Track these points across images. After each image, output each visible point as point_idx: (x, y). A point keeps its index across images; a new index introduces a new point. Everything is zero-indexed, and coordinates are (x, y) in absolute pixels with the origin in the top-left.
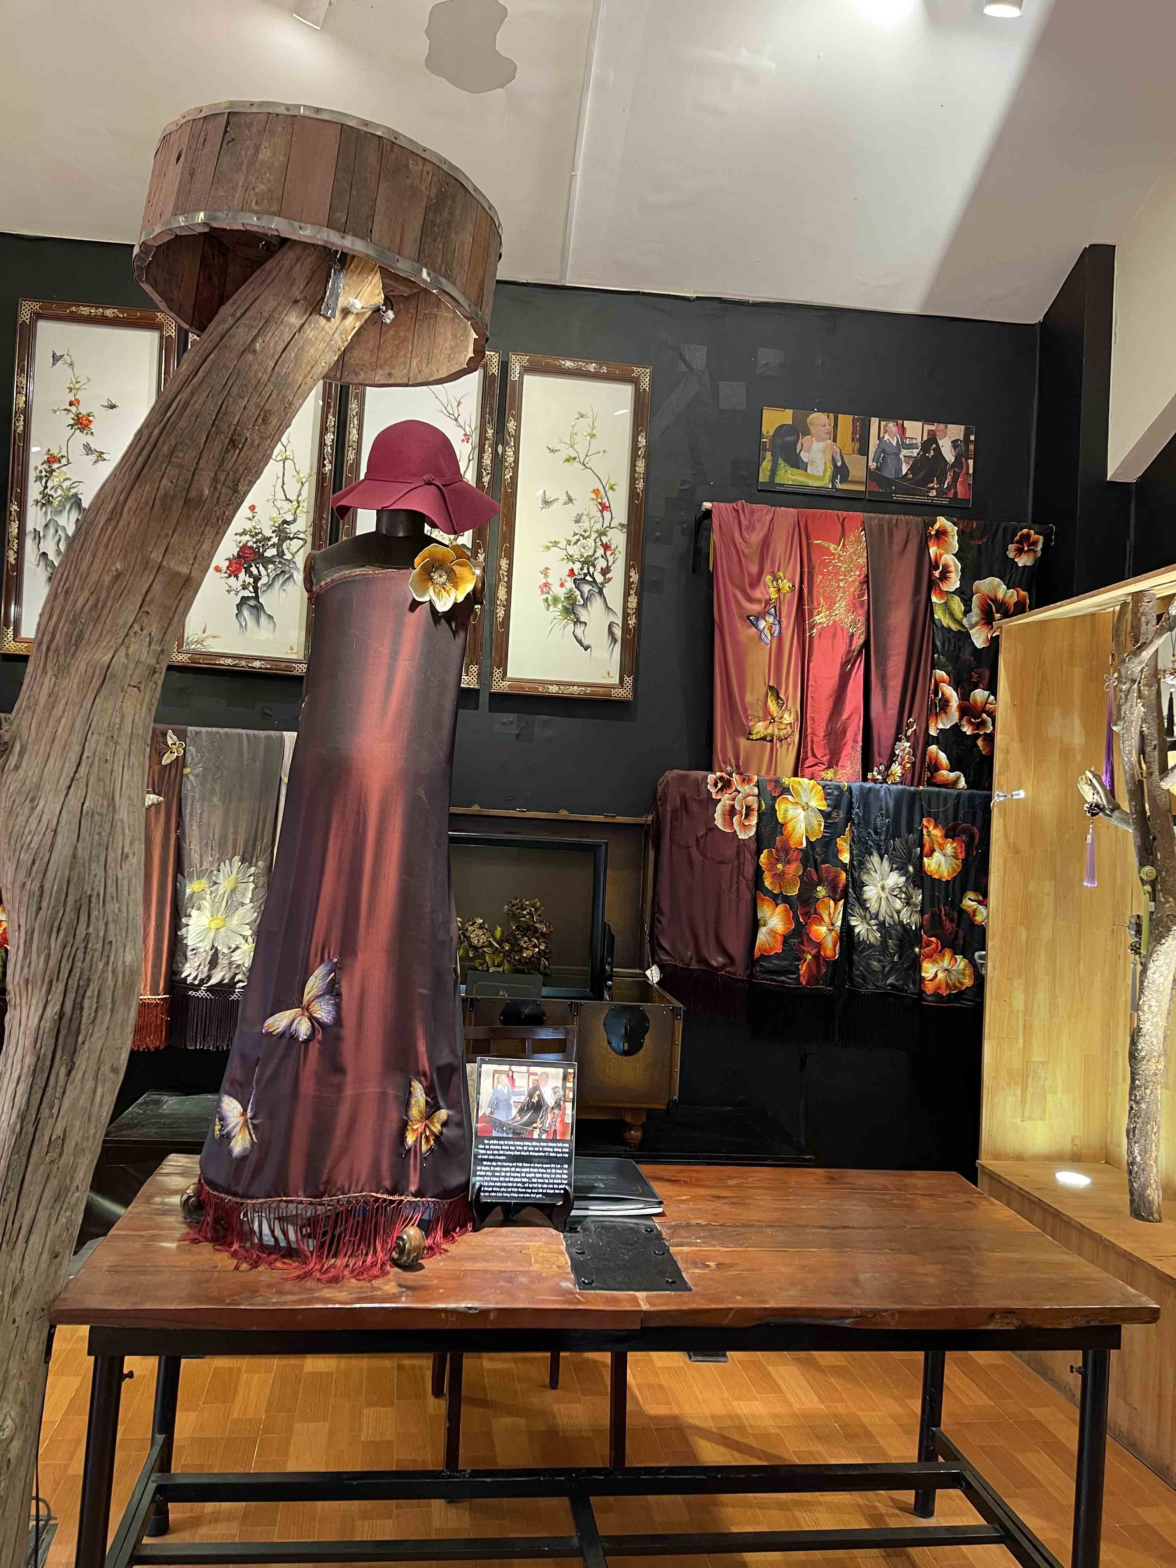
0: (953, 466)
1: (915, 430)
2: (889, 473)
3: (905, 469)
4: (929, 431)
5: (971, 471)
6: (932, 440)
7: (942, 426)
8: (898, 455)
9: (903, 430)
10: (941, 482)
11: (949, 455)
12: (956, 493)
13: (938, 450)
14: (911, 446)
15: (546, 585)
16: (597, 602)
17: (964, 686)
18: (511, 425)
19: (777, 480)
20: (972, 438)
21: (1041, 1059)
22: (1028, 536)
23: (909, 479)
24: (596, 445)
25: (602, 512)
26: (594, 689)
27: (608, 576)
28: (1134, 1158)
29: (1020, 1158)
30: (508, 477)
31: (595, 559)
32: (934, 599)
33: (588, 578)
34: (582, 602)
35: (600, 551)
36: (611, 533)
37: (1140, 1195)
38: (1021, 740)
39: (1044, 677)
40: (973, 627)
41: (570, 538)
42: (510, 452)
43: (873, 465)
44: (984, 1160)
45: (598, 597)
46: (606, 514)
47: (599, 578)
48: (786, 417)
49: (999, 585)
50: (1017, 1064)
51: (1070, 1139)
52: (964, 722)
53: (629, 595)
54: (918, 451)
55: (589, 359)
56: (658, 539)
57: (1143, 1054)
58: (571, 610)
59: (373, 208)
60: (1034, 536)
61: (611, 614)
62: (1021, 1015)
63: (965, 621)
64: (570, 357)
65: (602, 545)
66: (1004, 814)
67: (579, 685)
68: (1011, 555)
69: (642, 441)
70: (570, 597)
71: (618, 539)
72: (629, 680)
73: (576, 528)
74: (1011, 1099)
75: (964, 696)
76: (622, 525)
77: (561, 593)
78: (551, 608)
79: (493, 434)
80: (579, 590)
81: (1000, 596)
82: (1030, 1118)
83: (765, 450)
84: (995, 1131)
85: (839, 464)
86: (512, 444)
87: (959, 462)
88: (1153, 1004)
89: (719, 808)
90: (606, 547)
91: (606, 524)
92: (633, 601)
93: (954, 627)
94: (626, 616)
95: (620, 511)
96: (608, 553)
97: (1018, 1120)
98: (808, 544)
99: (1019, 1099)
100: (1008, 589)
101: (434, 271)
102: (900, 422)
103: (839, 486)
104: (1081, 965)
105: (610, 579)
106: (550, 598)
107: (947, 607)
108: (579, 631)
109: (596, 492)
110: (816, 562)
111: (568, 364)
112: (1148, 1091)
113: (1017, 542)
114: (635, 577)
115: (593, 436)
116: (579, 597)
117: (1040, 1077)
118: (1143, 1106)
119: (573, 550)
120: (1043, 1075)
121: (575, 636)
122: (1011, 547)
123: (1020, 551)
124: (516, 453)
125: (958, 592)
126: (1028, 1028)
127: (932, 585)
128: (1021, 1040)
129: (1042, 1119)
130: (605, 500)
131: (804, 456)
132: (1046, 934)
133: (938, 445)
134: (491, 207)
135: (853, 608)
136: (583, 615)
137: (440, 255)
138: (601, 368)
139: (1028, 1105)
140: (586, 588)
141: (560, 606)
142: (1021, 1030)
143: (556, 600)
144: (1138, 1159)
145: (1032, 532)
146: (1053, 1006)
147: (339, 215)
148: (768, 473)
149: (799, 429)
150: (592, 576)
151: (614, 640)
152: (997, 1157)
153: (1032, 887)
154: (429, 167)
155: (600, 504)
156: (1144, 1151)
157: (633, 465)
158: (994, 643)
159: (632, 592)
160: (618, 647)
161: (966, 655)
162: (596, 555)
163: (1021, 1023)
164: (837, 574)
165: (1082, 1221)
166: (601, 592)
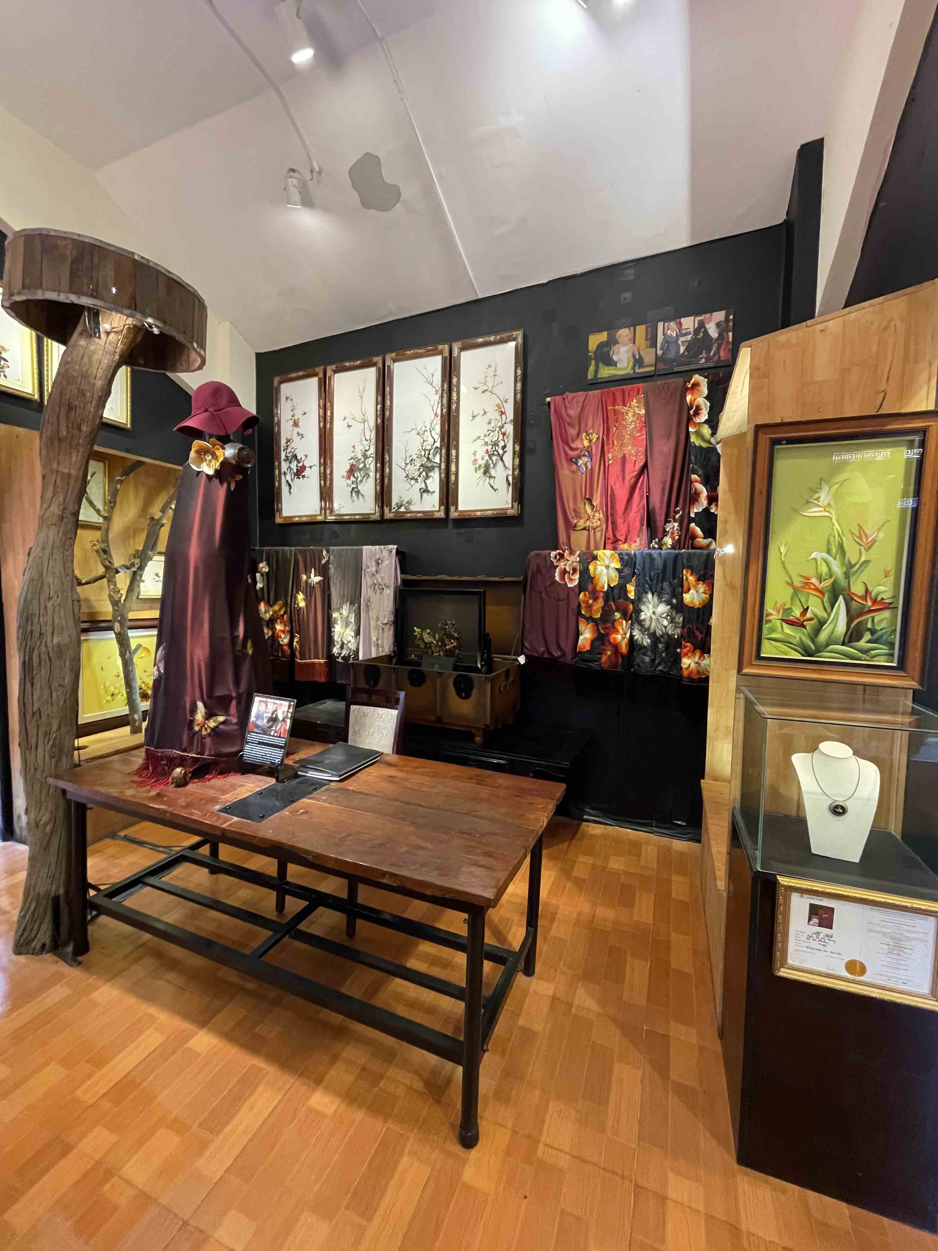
0: (717, 339)
2: (671, 355)
3: (682, 350)
4: (699, 321)
5: (729, 341)
6: (701, 327)
7: (708, 315)
8: (677, 342)
9: (680, 325)
10: (708, 352)
11: (713, 333)
12: (717, 357)
13: (706, 332)
15: (475, 459)
16: (500, 465)
18: (455, 380)
19: (599, 376)
20: (731, 317)
23: (686, 356)
24: (497, 380)
25: (501, 415)
26: (501, 511)
27: (505, 450)
31: (498, 442)
32: (690, 429)
34: (492, 466)
35: (501, 437)
36: (506, 426)
40: (718, 443)
41: (486, 433)
42: (455, 394)
43: (660, 352)
45: (500, 462)
46: (504, 416)
47: (501, 452)
52: (713, 506)
54: (691, 335)
55: (491, 333)
58: (487, 471)
61: (507, 470)
63: (712, 440)
64: (481, 336)
65: (502, 433)
67: (490, 510)
69: (519, 372)
70: (486, 464)
71: (509, 429)
72: (516, 505)
73: (489, 427)
75: (713, 490)
76: (511, 421)
77: (483, 462)
78: (478, 472)
79: (447, 387)
80: (491, 459)
83: (591, 360)
85: (637, 357)
86: (455, 390)
87: (721, 336)
89: (557, 570)
91: (504, 422)
92: (517, 461)
93: (704, 444)
94: (514, 469)
95: (510, 414)
96: (505, 438)
98: (607, 410)
102: (678, 320)
103: (638, 371)
106: (477, 466)
107: (699, 433)
108: (492, 482)
109: (498, 406)
114: (518, 448)
115: (495, 376)
116: (491, 463)
119: (487, 440)
121: (490, 485)
124: (458, 394)
125: (707, 422)
127: (689, 420)
130: (502, 409)
131: (615, 358)
133: (705, 328)
136: (494, 473)
138: (496, 337)
140: (494, 458)
141: (482, 470)
143: (480, 467)
148: (593, 373)
149: (612, 342)
150: (497, 451)
151: (509, 484)
155: (500, 412)
157: (515, 387)
159: (516, 458)
160: (511, 487)
161: (713, 462)
166: (501, 459)
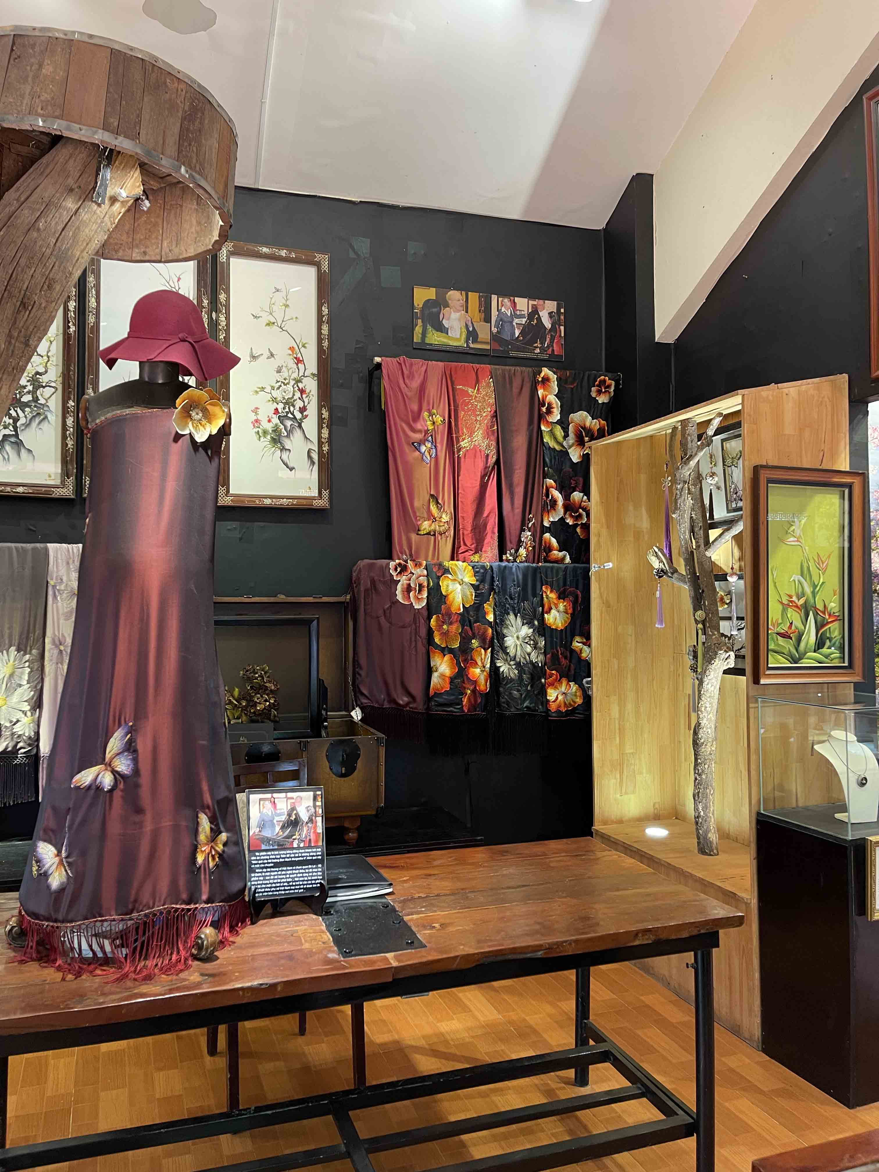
0: (550, 330)
1: (523, 304)
2: (506, 336)
3: (517, 333)
4: (533, 305)
5: (563, 335)
6: (534, 313)
7: (541, 302)
8: (511, 322)
9: (514, 304)
10: (542, 343)
11: (547, 323)
12: (553, 350)
13: (539, 319)
14: (521, 316)
15: (257, 421)
16: (298, 433)
17: (566, 490)
18: (222, 297)
19: (427, 341)
20: (562, 310)
21: (631, 751)
22: (605, 381)
23: (521, 341)
24: (290, 313)
25: (297, 364)
26: (300, 501)
27: (305, 413)
28: (699, 813)
29: (620, 822)
30: (222, 337)
31: (295, 401)
32: (543, 428)
33: (290, 415)
34: (286, 434)
35: (298, 395)
36: (305, 380)
37: (704, 838)
38: (608, 527)
39: (621, 481)
40: (570, 447)
41: (274, 385)
42: (222, 318)
43: (494, 330)
44: (597, 826)
45: (298, 430)
46: (302, 366)
47: (298, 416)
48: (431, 293)
49: (586, 417)
50: (616, 756)
51: (652, 804)
52: (567, 516)
53: (322, 428)
54: (525, 319)
55: (281, 245)
56: (342, 386)
57: (702, 741)
58: (277, 440)
59: (139, 116)
60: (608, 382)
61: (309, 442)
62: (617, 722)
63: (565, 444)
64: (266, 244)
65: (299, 390)
66: (599, 580)
67: (288, 498)
68: (594, 395)
69: (325, 310)
70: (276, 430)
71: (311, 385)
72: (326, 493)
73: (278, 377)
74: (613, 781)
75: (567, 498)
76: (313, 375)
77: (269, 427)
78: (262, 439)
79: (208, 303)
80: (283, 424)
81: (588, 424)
82: (626, 793)
83: (417, 318)
84: (603, 805)
85: (471, 329)
86: (224, 311)
87: (554, 328)
88: (708, 706)
89: (399, 587)
90: (302, 391)
91: (301, 374)
92: (325, 433)
93: (558, 448)
94: (320, 444)
95: (311, 364)
96: (304, 396)
97: (618, 796)
98: (454, 389)
99: (619, 780)
100: (593, 419)
101: (191, 168)
102: (512, 298)
103: (472, 346)
104: (655, 682)
105: (307, 416)
106: (260, 431)
107: (552, 433)
108: (285, 456)
109: (292, 349)
110: (460, 402)
111: (265, 250)
112: (706, 766)
113: (597, 386)
114: (326, 414)
115: (287, 306)
116: (283, 430)
117: (631, 764)
118: (704, 777)
119: (277, 394)
120: (633, 762)
121: (282, 460)
122: (594, 389)
123: (599, 392)
124: (228, 318)
125: (559, 422)
126: (622, 731)
127: (541, 417)
128: (618, 739)
129: (634, 792)
130: (299, 355)
131: (445, 323)
132: (630, 662)
133: (539, 315)
134: (230, 120)
135: (487, 435)
136: (288, 444)
137: (194, 156)
138: (290, 253)
139: (624, 785)
140: (289, 423)
141: (269, 437)
142: (617, 731)
143: (265, 432)
144: (702, 814)
145: (607, 378)
146: (637, 713)
147: (112, 120)
148: (420, 336)
149: (440, 303)
150: (293, 414)
151: (313, 463)
152: (605, 823)
153: (620, 630)
154: (182, 86)
155: (296, 358)
156: (705, 808)
157: (319, 329)
158: (586, 458)
159: (324, 426)
160: (316, 467)
161: (567, 468)
162: (295, 398)
163: (617, 725)
164: (474, 411)
165: (669, 861)
166: (300, 426)
